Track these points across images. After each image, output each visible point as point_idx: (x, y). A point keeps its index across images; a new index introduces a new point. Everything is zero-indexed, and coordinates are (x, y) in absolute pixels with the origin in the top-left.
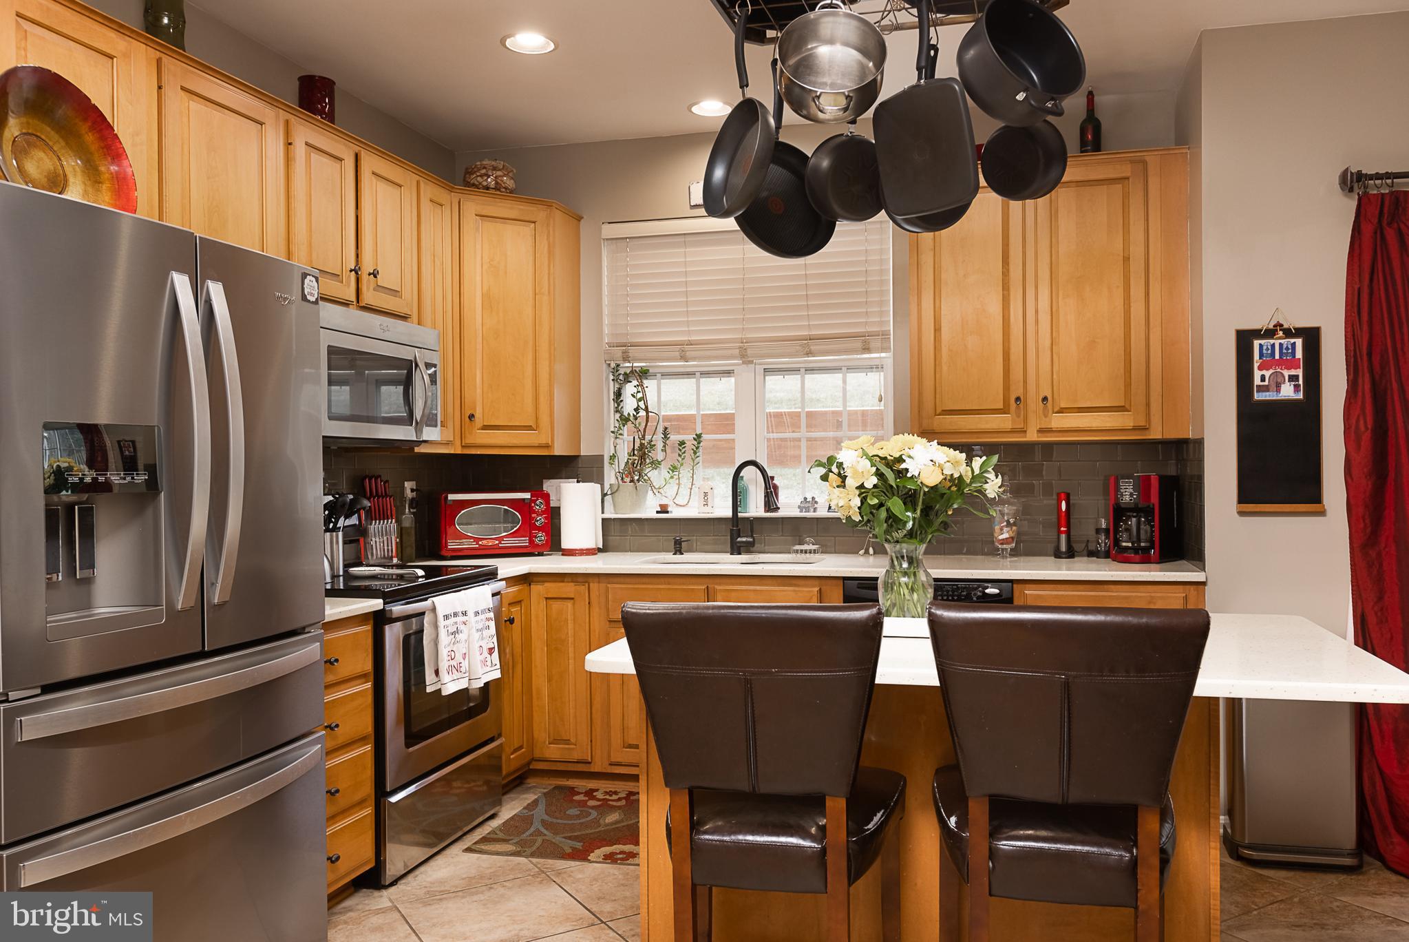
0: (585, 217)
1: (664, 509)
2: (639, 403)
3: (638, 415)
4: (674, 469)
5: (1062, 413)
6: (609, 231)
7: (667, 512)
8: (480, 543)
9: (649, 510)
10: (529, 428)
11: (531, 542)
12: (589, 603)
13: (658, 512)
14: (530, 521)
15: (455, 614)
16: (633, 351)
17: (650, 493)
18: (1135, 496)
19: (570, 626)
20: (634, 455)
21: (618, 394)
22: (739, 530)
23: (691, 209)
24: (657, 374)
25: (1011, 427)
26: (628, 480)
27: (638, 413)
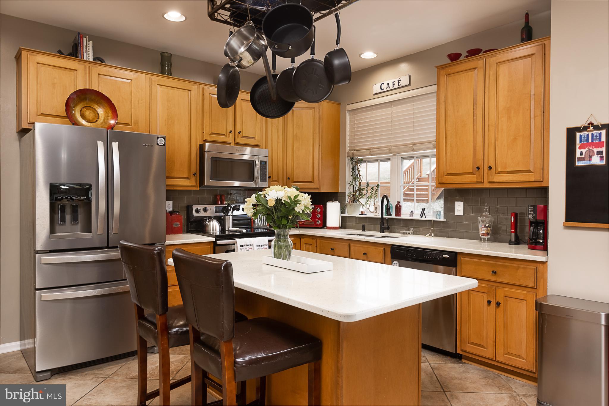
0: (341, 103)
1: (362, 213)
4: (370, 198)
5: (500, 174)
6: (348, 108)
7: (363, 215)
10: (310, 182)
11: (315, 223)
13: (360, 214)
14: (315, 216)
15: (247, 245)
17: (361, 207)
18: (534, 216)
21: (353, 169)
22: (384, 223)
23: (374, 95)
24: (366, 161)
25: (476, 181)
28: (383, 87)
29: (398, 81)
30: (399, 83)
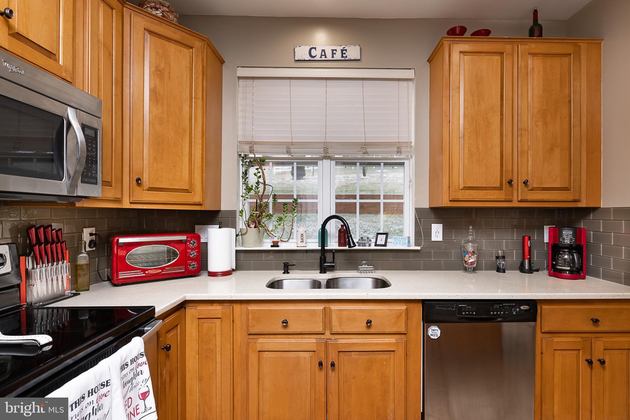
1: (275, 244)
2: (259, 180)
3: (259, 187)
4: (280, 219)
5: (533, 190)
6: (242, 72)
7: (278, 246)
8: (147, 272)
9: (267, 245)
10: (186, 191)
11: (186, 269)
12: (233, 321)
13: (272, 246)
14: (186, 255)
16: (256, 148)
17: (266, 234)
19: (218, 338)
20: (256, 211)
21: (245, 173)
22: (326, 258)
23: (296, 62)
24: (270, 163)
25: (504, 198)
26: (253, 226)
27: (258, 185)
28: (313, 53)
29: (342, 51)
30: (342, 54)
